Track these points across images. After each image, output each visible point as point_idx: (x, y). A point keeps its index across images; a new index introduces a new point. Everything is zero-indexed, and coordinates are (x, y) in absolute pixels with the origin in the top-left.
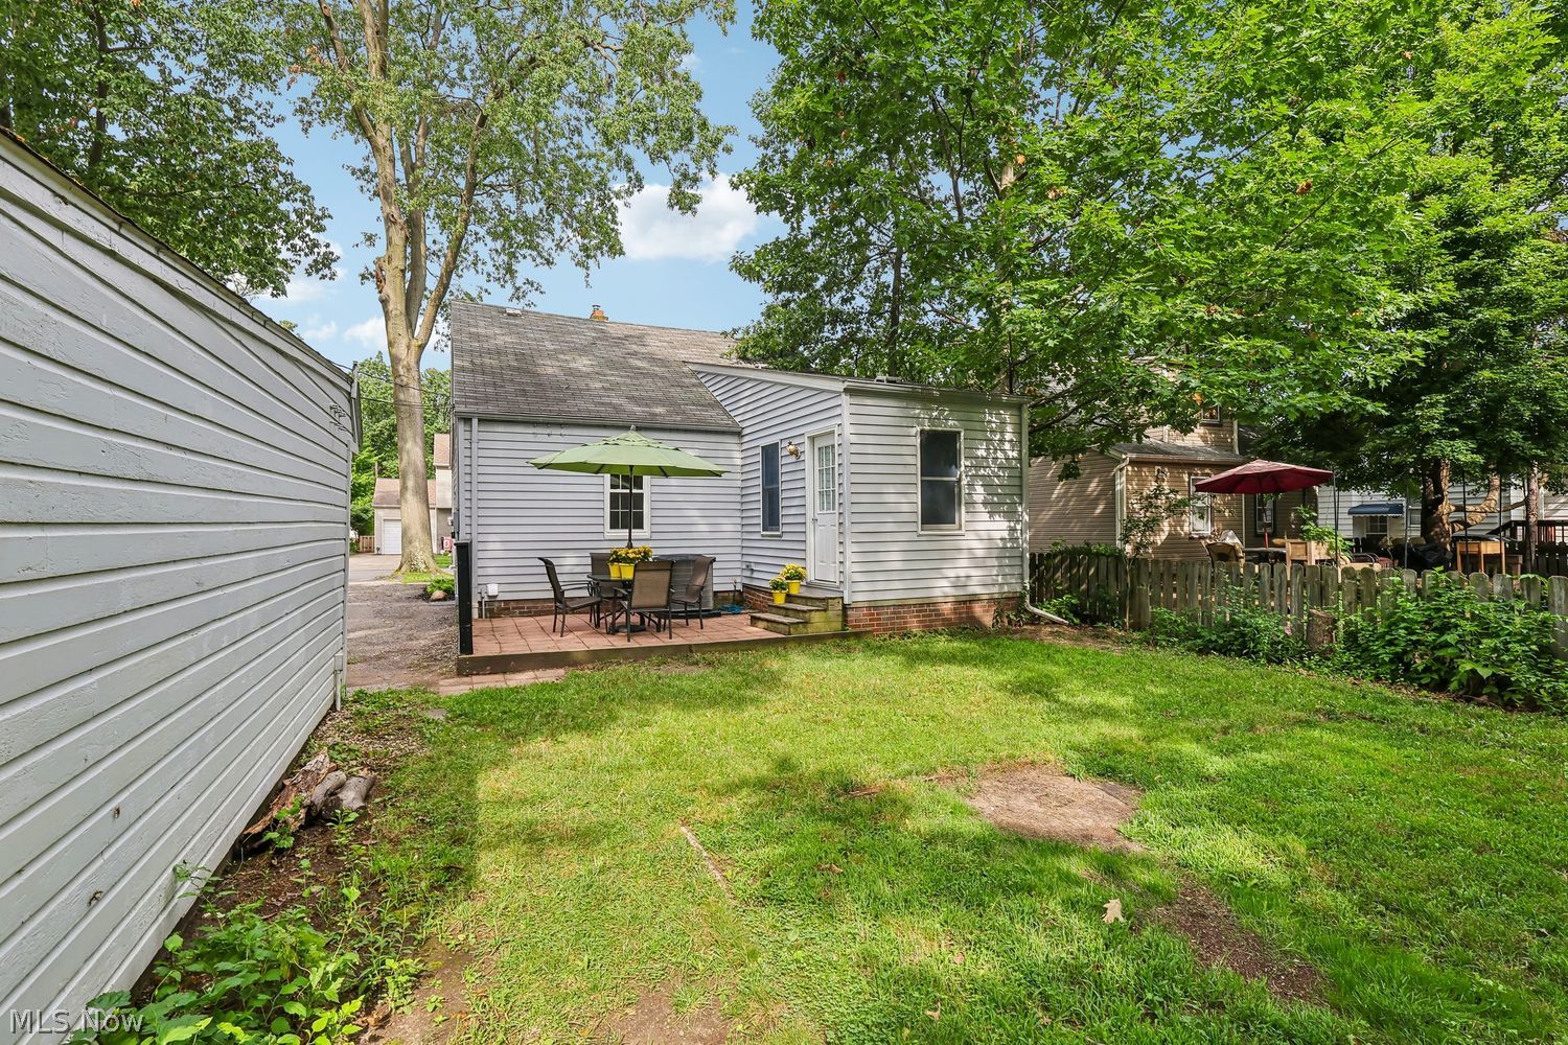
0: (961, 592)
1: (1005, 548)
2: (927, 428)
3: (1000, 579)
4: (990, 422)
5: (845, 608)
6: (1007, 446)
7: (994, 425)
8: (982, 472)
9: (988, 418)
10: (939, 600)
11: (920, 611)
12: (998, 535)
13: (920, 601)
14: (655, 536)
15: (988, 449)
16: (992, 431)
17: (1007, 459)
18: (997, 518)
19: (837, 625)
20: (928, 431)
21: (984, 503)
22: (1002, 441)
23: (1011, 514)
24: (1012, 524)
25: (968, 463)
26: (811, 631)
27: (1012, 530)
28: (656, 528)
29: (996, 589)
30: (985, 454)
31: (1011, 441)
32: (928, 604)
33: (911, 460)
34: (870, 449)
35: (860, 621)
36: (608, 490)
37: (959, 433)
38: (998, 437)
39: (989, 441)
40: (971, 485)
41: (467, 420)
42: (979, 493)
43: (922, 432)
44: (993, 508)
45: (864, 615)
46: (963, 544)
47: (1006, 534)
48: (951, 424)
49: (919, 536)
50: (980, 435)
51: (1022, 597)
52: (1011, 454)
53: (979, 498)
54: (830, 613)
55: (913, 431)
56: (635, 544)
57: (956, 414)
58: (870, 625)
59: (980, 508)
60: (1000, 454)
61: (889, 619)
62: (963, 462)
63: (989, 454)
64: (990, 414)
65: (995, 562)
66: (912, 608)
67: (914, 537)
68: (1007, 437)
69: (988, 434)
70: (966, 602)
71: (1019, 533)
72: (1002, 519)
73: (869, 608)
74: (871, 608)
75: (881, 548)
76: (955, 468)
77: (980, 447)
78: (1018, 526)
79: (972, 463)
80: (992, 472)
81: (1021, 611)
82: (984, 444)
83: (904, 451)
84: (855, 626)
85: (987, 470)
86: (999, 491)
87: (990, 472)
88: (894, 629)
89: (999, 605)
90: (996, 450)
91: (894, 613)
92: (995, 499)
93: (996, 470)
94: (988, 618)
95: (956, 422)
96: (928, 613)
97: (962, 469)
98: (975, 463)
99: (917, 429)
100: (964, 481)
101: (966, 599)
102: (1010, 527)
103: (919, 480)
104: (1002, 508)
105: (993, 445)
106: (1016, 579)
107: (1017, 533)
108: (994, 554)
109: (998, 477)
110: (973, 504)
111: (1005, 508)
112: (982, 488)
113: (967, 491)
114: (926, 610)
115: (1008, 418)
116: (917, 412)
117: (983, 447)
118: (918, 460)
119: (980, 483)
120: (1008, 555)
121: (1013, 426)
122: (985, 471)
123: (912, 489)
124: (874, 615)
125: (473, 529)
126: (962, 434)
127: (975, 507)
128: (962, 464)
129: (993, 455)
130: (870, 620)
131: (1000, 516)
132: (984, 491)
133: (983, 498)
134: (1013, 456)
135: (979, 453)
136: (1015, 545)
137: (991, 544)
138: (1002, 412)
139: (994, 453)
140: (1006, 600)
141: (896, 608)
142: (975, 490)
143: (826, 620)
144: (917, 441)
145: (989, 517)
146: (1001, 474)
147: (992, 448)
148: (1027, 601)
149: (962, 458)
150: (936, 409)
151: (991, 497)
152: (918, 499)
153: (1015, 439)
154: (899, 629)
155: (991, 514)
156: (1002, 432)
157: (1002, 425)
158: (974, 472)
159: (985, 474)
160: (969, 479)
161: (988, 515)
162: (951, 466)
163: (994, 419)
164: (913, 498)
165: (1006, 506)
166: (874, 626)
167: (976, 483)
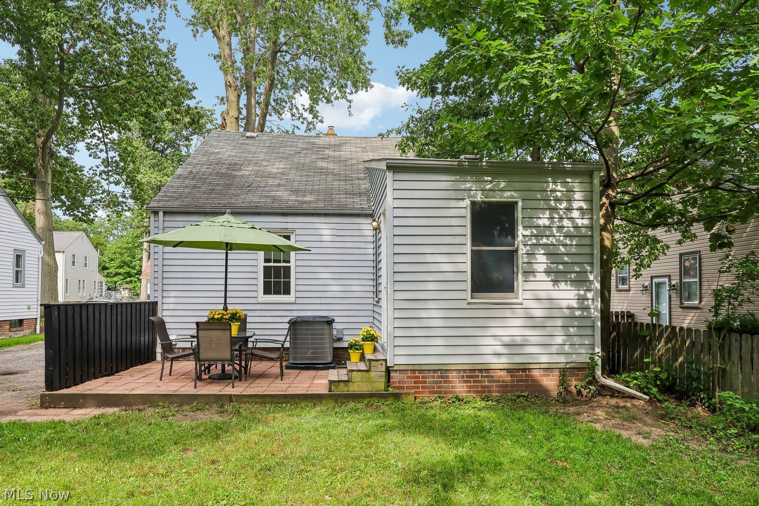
1: (572, 317)
2: (479, 200)
3: (567, 348)
4: (553, 191)
5: (388, 370)
6: (575, 214)
7: (559, 194)
8: (544, 240)
9: (551, 186)
10: (493, 367)
11: (472, 377)
12: (564, 304)
13: (471, 367)
14: (298, 301)
15: (552, 218)
16: (557, 200)
17: (576, 227)
18: (562, 286)
19: (380, 385)
20: (479, 204)
21: (548, 272)
22: (569, 209)
23: (581, 281)
24: (582, 292)
25: (528, 233)
27: (581, 299)
28: (299, 294)
29: (562, 359)
30: (547, 223)
31: (580, 209)
32: (481, 371)
33: (460, 231)
34: (414, 222)
35: (403, 382)
36: (262, 264)
37: (516, 203)
38: (564, 205)
39: (554, 209)
40: (530, 254)
41: (156, 213)
42: (541, 261)
43: (473, 203)
44: (557, 276)
45: (408, 377)
47: (574, 304)
48: (507, 196)
49: (469, 304)
50: (542, 204)
51: (591, 367)
52: (580, 222)
53: (541, 268)
54: (373, 374)
55: (463, 203)
56: (229, 307)
57: (513, 185)
58: (413, 388)
59: (543, 277)
60: (566, 223)
61: (434, 382)
62: (521, 231)
63: (552, 222)
64: (554, 183)
65: (560, 332)
66: (462, 374)
67: (463, 304)
68: (576, 205)
69: (552, 203)
70: (524, 370)
71: (590, 302)
72: (569, 288)
73: (413, 371)
74: (416, 371)
75: (423, 314)
76: (510, 237)
77: (542, 216)
78: (590, 295)
79: (532, 232)
80: (557, 240)
81: (594, 381)
82: (548, 212)
83: (454, 222)
84: (398, 388)
85: (551, 238)
86: (566, 259)
87: (554, 241)
88: (440, 392)
89: (565, 373)
90: (561, 218)
91: (442, 377)
92: (561, 267)
93: (562, 238)
94: (551, 382)
95: (513, 193)
96: (480, 379)
97: (520, 238)
98: (535, 232)
99: (467, 203)
100: (522, 250)
101: (523, 367)
102: (579, 295)
103: (468, 249)
104: (569, 276)
105: (558, 214)
106: (586, 349)
107: (588, 302)
108: (559, 323)
109: (565, 245)
110: (533, 272)
111: (573, 277)
112: (545, 257)
113: (526, 260)
114: (478, 376)
115: (577, 187)
116: (468, 185)
117: (545, 216)
118: (468, 231)
119: (542, 252)
120: (576, 324)
121: (582, 194)
122: (548, 240)
123: (460, 258)
124: (418, 377)
125: (159, 294)
126: (520, 204)
127: (535, 276)
128: (520, 233)
129: (558, 224)
130: (415, 383)
131: (566, 284)
132: (547, 259)
133: (546, 267)
134: (582, 224)
135: (541, 222)
136: (585, 314)
137: (556, 313)
138: (569, 180)
139: (559, 222)
140: (572, 370)
141: (442, 372)
142: (536, 259)
143: (369, 381)
144: (468, 213)
145: (553, 285)
146: (568, 242)
147: (556, 216)
148: (599, 373)
149: (520, 227)
150: (491, 182)
151: (555, 265)
152: (468, 267)
153: (585, 207)
154: (446, 393)
155: (555, 282)
156: (569, 201)
157: (569, 193)
158: (534, 241)
159: (549, 242)
160: (528, 248)
161: (552, 283)
162: (506, 236)
163: (559, 188)
164: (462, 267)
165: (575, 275)
166: (418, 387)
167: (537, 252)
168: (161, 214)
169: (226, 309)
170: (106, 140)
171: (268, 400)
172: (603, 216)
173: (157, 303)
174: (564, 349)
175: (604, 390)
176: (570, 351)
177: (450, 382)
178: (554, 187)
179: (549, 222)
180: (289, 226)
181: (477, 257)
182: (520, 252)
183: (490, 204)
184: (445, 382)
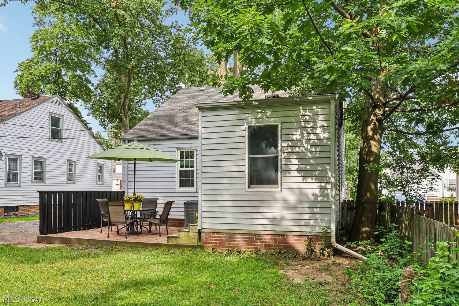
0: (277, 229)
1: (316, 201)
2: (253, 125)
3: (312, 222)
4: (304, 115)
5: (200, 232)
6: (319, 130)
7: (307, 117)
8: (297, 149)
9: (302, 112)
10: (262, 232)
11: (249, 238)
12: (310, 192)
13: (249, 232)
15: (302, 134)
16: (306, 121)
17: (319, 139)
18: (309, 180)
19: (195, 241)
20: (254, 128)
21: (299, 171)
22: (315, 127)
23: (322, 177)
24: (323, 184)
25: (285, 145)
26: (179, 242)
27: (323, 189)
28: (198, 187)
29: (308, 229)
30: (299, 137)
31: (322, 127)
32: (255, 235)
33: (241, 145)
34: (214, 141)
35: (208, 240)
36: (179, 169)
37: (278, 125)
38: (311, 124)
39: (304, 128)
40: (288, 159)
42: (295, 163)
43: (249, 127)
44: (305, 173)
45: (211, 237)
46: (279, 198)
47: (317, 192)
48: (272, 121)
49: (246, 192)
50: (295, 125)
52: (322, 136)
53: (295, 168)
54: (191, 234)
55: (243, 128)
57: (276, 114)
58: (214, 243)
59: (296, 174)
60: (312, 137)
63: (303, 137)
64: (304, 110)
65: (307, 210)
66: (243, 236)
67: (243, 192)
68: (319, 124)
69: (303, 124)
70: (283, 236)
71: (329, 190)
72: (314, 181)
73: (214, 233)
74: (215, 233)
75: (219, 198)
76: (273, 148)
77: (295, 133)
78: (329, 186)
79: (288, 144)
80: (305, 149)
81: (330, 245)
82: (299, 130)
83: (237, 140)
84: (205, 243)
85: (301, 148)
86: (312, 161)
87: (304, 149)
88: (230, 247)
89: (312, 240)
90: (309, 134)
91: (231, 238)
92: (308, 167)
93: (309, 147)
94: (301, 246)
95: (276, 119)
96: (254, 240)
97: (280, 148)
98: (290, 144)
99: (246, 126)
100: (281, 156)
101: (282, 233)
102: (321, 186)
103: (246, 157)
104: (314, 173)
105: (307, 131)
106: (326, 223)
107: (327, 191)
108: (307, 205)
109: (311, 152)
110: (289, 171)
111: (317, 174)
112: (297, 160)
113: (284, 163)
114: (253, 238)
115: (320, 111)
116: (247, 115)
117: (298, 133)
118: (246, 145)
119: (295, 157)
120: (319, 206)
121: (324, 116)
122: (300, 149)
123: (241, 163)
124: (216, 237)
125: (126, 187)
126: (280, 126)
127: (290, 173)
128: (279, 145)
129: (306, 138)
130: (215, 240)
131: (312, 179)
132: (299, 162)
133: (298, 167)
134: (324, 137)
135: (294, 137)
136: (325, 199)
137: (304, 198)
138: (314, 107)
139: (307, 136)
140: (316, 237)
141: (232, 234)
142: (291, 162)
143: (188, 238)
144: (246, 134)
145: (303, 180)
146: (313, 150)
147: (305, 132)
148: (333, 240)
149: (280, 141)
150: (261, 112)
151: (304, 166)
152: (246, 169)
153: (326, 125)
154: (233, 247)
155: (304, 177)
156: (315, 121)
157: (315, 116)
158: (290, 150)
159: (300, 150)
160: (286, 154)
161: (302, 178)
162: (270, 147)
163: (308, 113)
164: (242, 169)
165: (318, 172)
166: (216, 243)
167: (291, 157)
168: (127, 142)
169: (134, 194)
171: (134, 245)
172: (372, 129)
173: (124, 192)
174: (310, 223)
175: (337, 253)
176: (314, 224)
177: (235, 241)
178: (304, 113)
179: (300, 137)
180: (193, 145)
181: (252, 162)
182: (280, 157)
183: (260, 128)
184: (233, 241)
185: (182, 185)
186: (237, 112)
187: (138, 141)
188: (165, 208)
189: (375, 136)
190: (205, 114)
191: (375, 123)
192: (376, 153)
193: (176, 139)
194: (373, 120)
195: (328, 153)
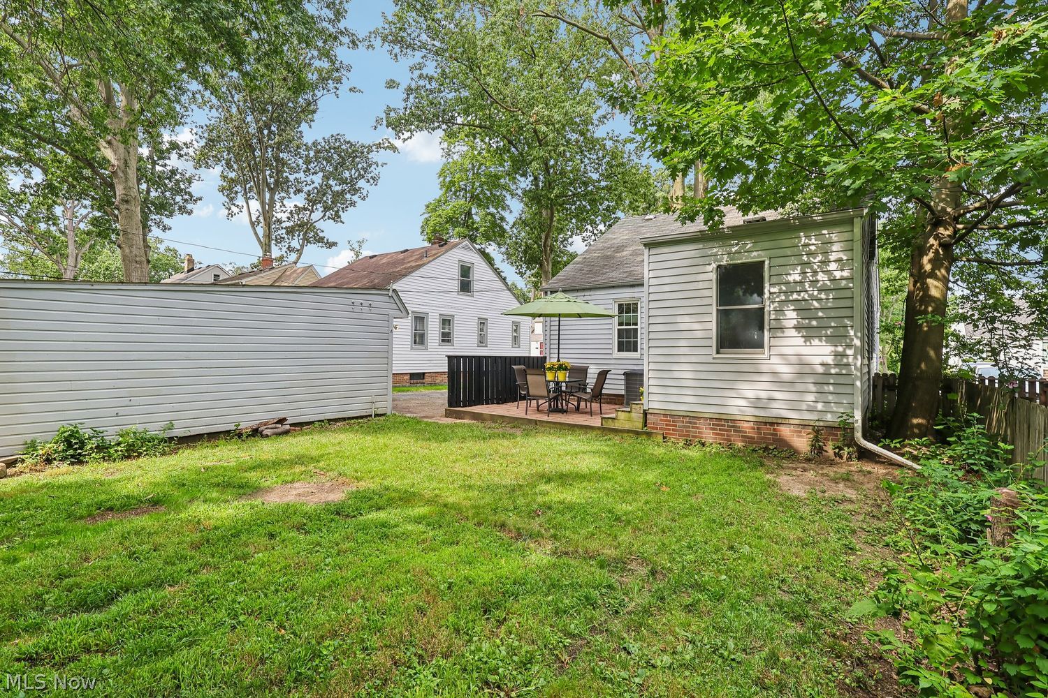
0: (762, 413)
1: (827, 374)
2: (724, 263)
3: (820, 406)
4: (807, 245)
5: (645, 413)
6: (833, 266)
7: (813, 248)
8: (795, 296)
9: (804, 242)
10: (738, 418)
11: (718, 425)
12: (817, 360)
13: (717, 416)
15: (803, 273)
16: (810, 254)
17: (833, 280)
18: (816, 342)
19: (638, 425)
20: (725, 267)
21: (797, 328)
22: (825, 262)
23: (838, 337)
24: (840, 349)
25: (775, 290)
26: (617, 425)
27: (839, 355)
29: (813, 417)
30: (798, 278)
31: (839, 260)
32: (727, 420)
33: (707, 293)
34: (667, 288)
35: (657, 424)
36: (616, 327)
37: (763, 262)
38: (819, 258)
39: (808, 264)
40: (779, 311)
42: (791, 317)
43: (719, 267)
44: (809, 332)
45: (661, 420)
46: (764, 368)
47: (830, 360)
48: (754, 257)
49: (714, 358)
50: (793, 260)
51: (853, 429)
52: (838, 274)
53: (791, 324)
54: (633, 415)
55: (709, 268)
57: (760, 245)
58: (665, 429)
59: (793, 333)
60: (821, 276)
61: (684, 427)
62: (767, 288)
63: (805, 277)
64: (807, 237)
65: (812, 388)
66: (708, 421)
67: (710, 359)
68: (833, 257)
69: (805, 258)
70: (772, 424)
71: (851, 359)
72: (824, 343)
73: (665, 415)
74: (669, 416)
75: (675, 367)
76: (755, 295)
77: (792, 272)
78: (850, 352)
79: (781, 289)
80: (809, 296)
81: (851, 442)
82: (799, 268)
83: (701, 285)
84: (653, 428)
85: (802, 294)
86: (820, 314)
87: (806, 297)
88: (689, 436)
89: (820, 433)
90: (815, 273)
91: (690, 423)
92: (814, 323)
93: (816, 293)
94: (802, 443)
95: (760, 252)
96: (726, 428)
97: (767, 295)
98: (784, 288)
99: (714, 265)
100: (769, 307)
101: (770, 420)
102: (836, 351)
103: (714, 310)
104: (824, 332)
105: (812, 268)
106: (845, 408)
107: (847, 359)
108: (811, 379)
109: (819, 300)
110: (782, 329)
111: (829, 332)
112: (795, 313)
113: (773, 317)
114: (724, 425)
115: (834, 237)
116: (715, 250)
117: (796, 272)
118: (713, 293)
119: (792, 308)
120: (832, 381)
121: (842, 244)
122: (799, 295)
123: (707, 318)
124: (670, 421)
125: (547, 351)
126: (767, 263)
127: (783, 332)
128: (766, 291)
129: (811, 278)
130: (667, 425)
131: (821, 341)
132: (797, 315)
133: (796, 323)
134: (842, 276)
135: (791, 278)
136: (844, 372)
137: (807, 369)
138: (824, 232)
139: (812, 276)
140: (828, 429)
141: (693, 419)
142: (785, 315)
143: (630, 420)
144: (713, 276)
145: (805, 342)
146: (823, 296)
147: (809, 271)
148: (858, 435)
149: (767, 285)
150: (737, 244)
151: (807, 321)
152: (713, 326)
153: (845, 258)
154: (693, 437)
155: (807, 338)
156: (825, 253)
157: (825, 245)
158: (783, 298)
159: (800, 298)
160: (776, 304)
161: (803, 339)
162: (751, 294)
163: (813, 241)
164: (708, 326)
165: (831, 330)
166: (669, 430)
167: (786, 308)
168: (549, 293)
169: (559, 361)
170: (595, 232)
171: (559, 426)
173: (546, 357)
174: (816, 407)
175: (864, 455)
176: (824, 409)
177: (698, 428)
178: (807, 241)
179: (800, 278)
180: (636, 295)
181: (723, 316)
182: (767, 309)
183: (735, 266)
184: (693, 427)
185: (620, 350)
186: (701, 246)
187: (563, 291)
188: (597, 379)
189: (937, 271)
190: (653, 251)
191: (937, 250)
192: (938, 299)
193: (613, 287)
194: (933, 245)
195: (849, 300)
